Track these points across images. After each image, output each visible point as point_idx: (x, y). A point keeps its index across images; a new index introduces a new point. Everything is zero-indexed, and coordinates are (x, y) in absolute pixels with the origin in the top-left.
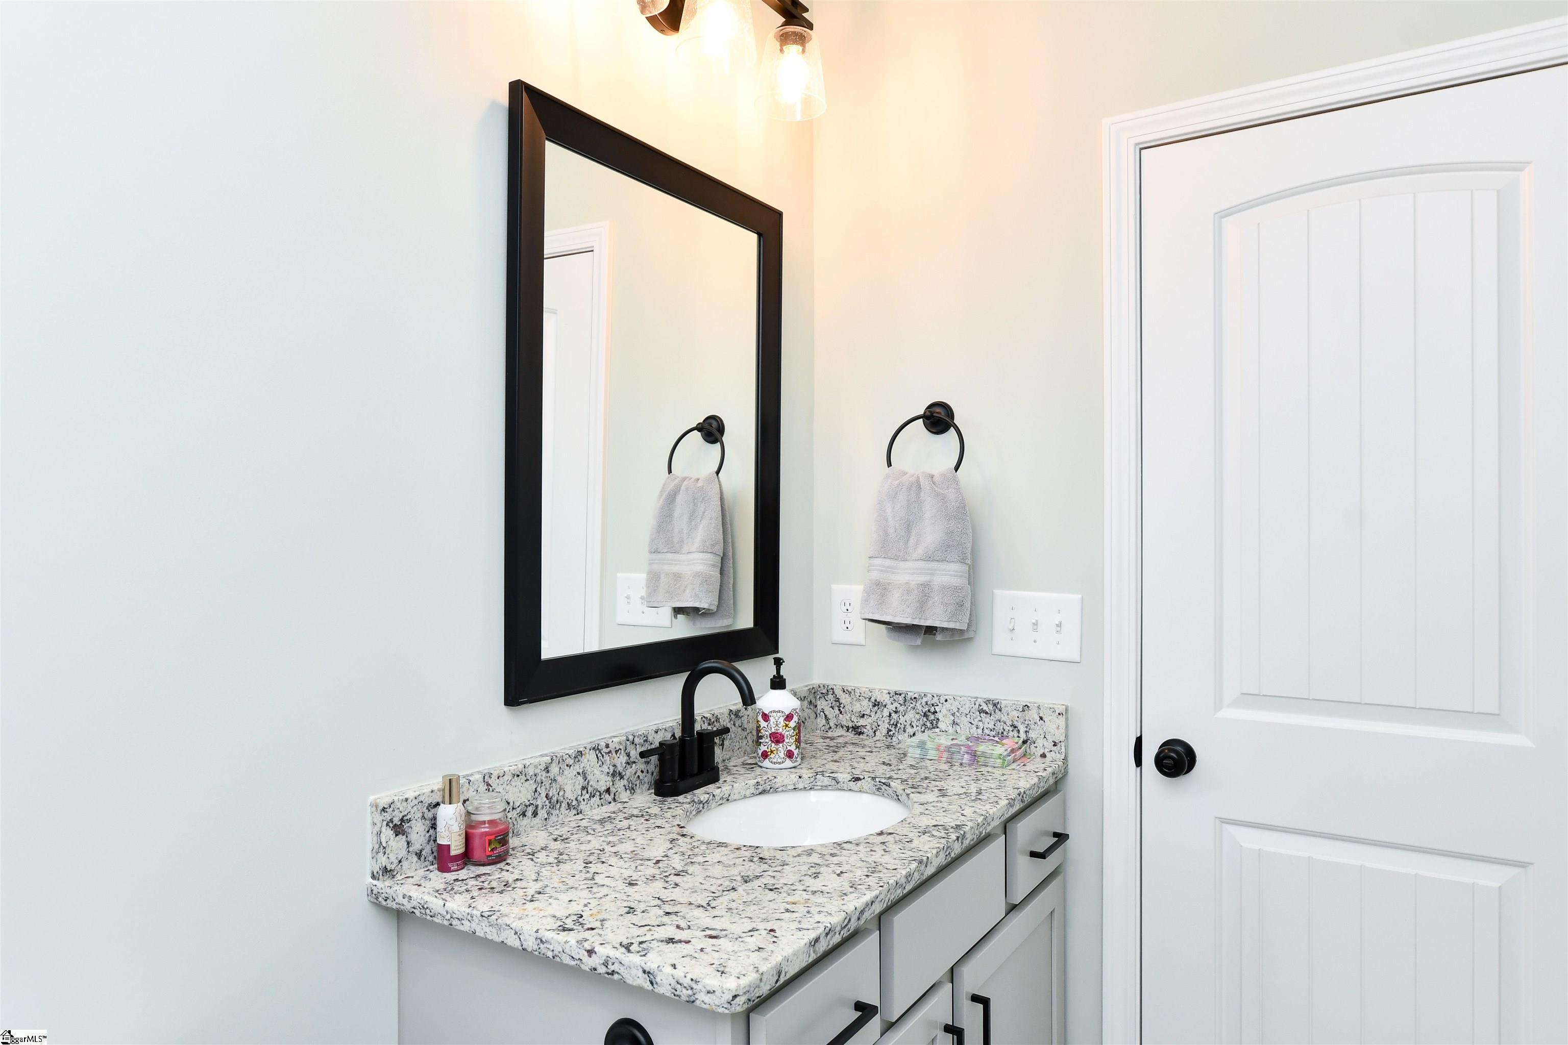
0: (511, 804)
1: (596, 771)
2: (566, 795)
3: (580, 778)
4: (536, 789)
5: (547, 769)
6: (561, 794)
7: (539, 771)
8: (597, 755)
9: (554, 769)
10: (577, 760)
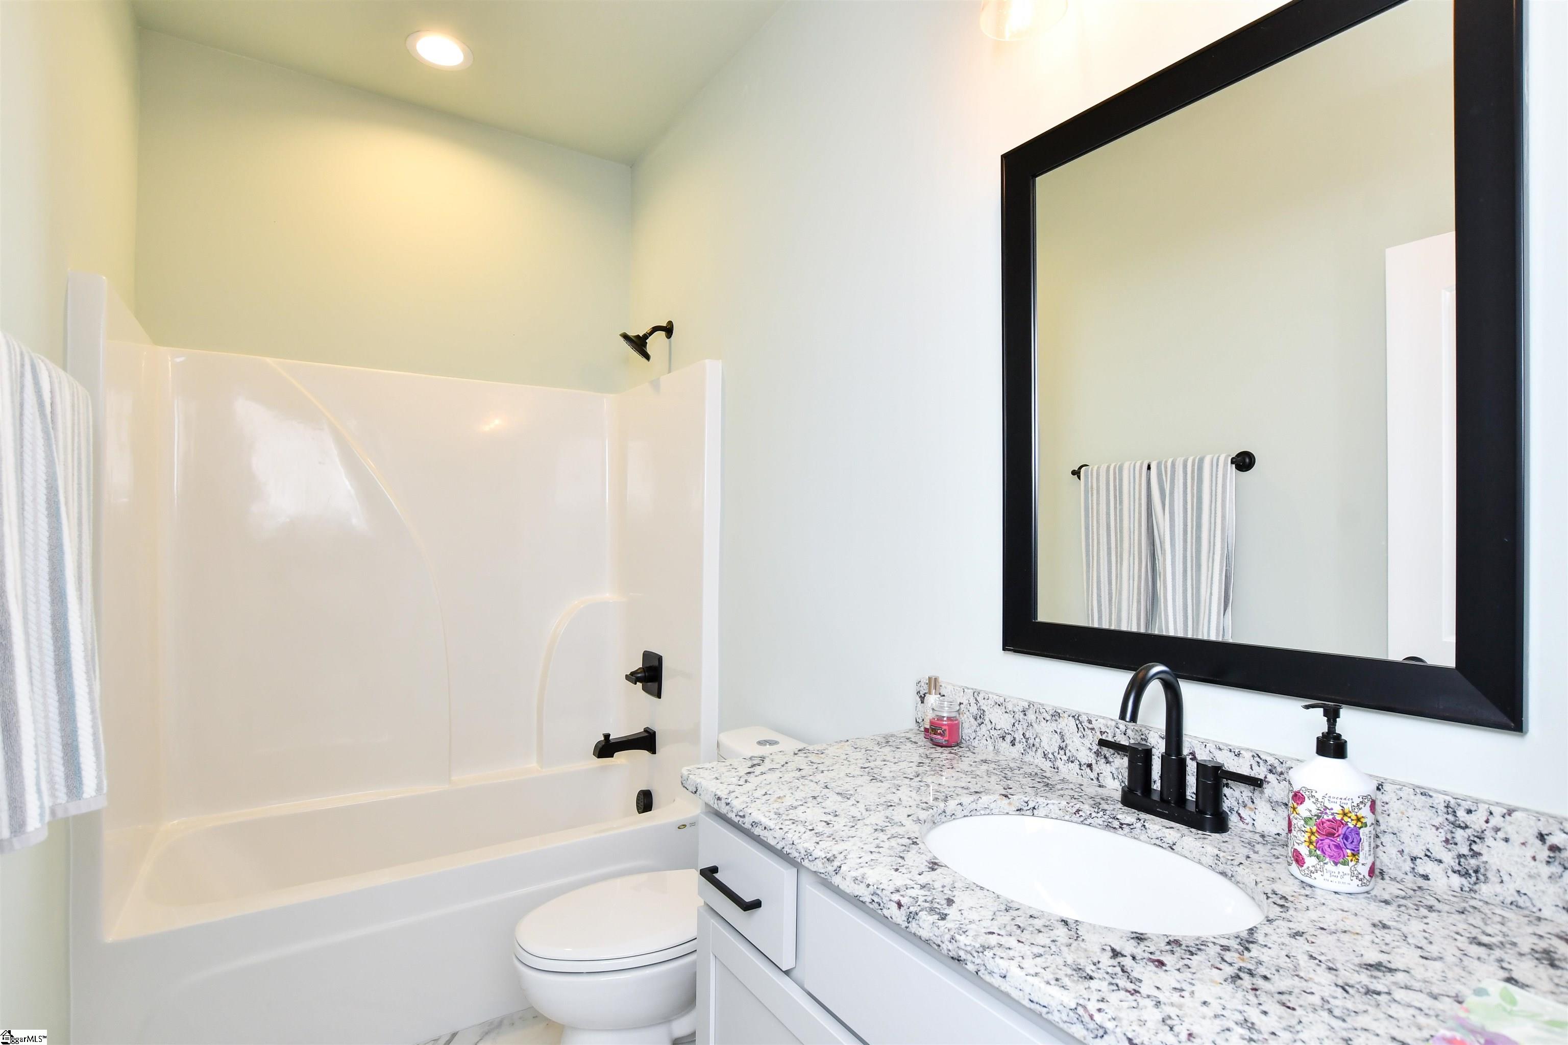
0: (994, 724)
1: (1075, 739)
2: (1042, 744)
3: (1057, 737)
4: (1014, 723)
5: (1024, 712)
6: (1037, 740)
7: (1017, 711)
8: (1077, 725)
9: (1031, 716)
10: (1054, 718)
